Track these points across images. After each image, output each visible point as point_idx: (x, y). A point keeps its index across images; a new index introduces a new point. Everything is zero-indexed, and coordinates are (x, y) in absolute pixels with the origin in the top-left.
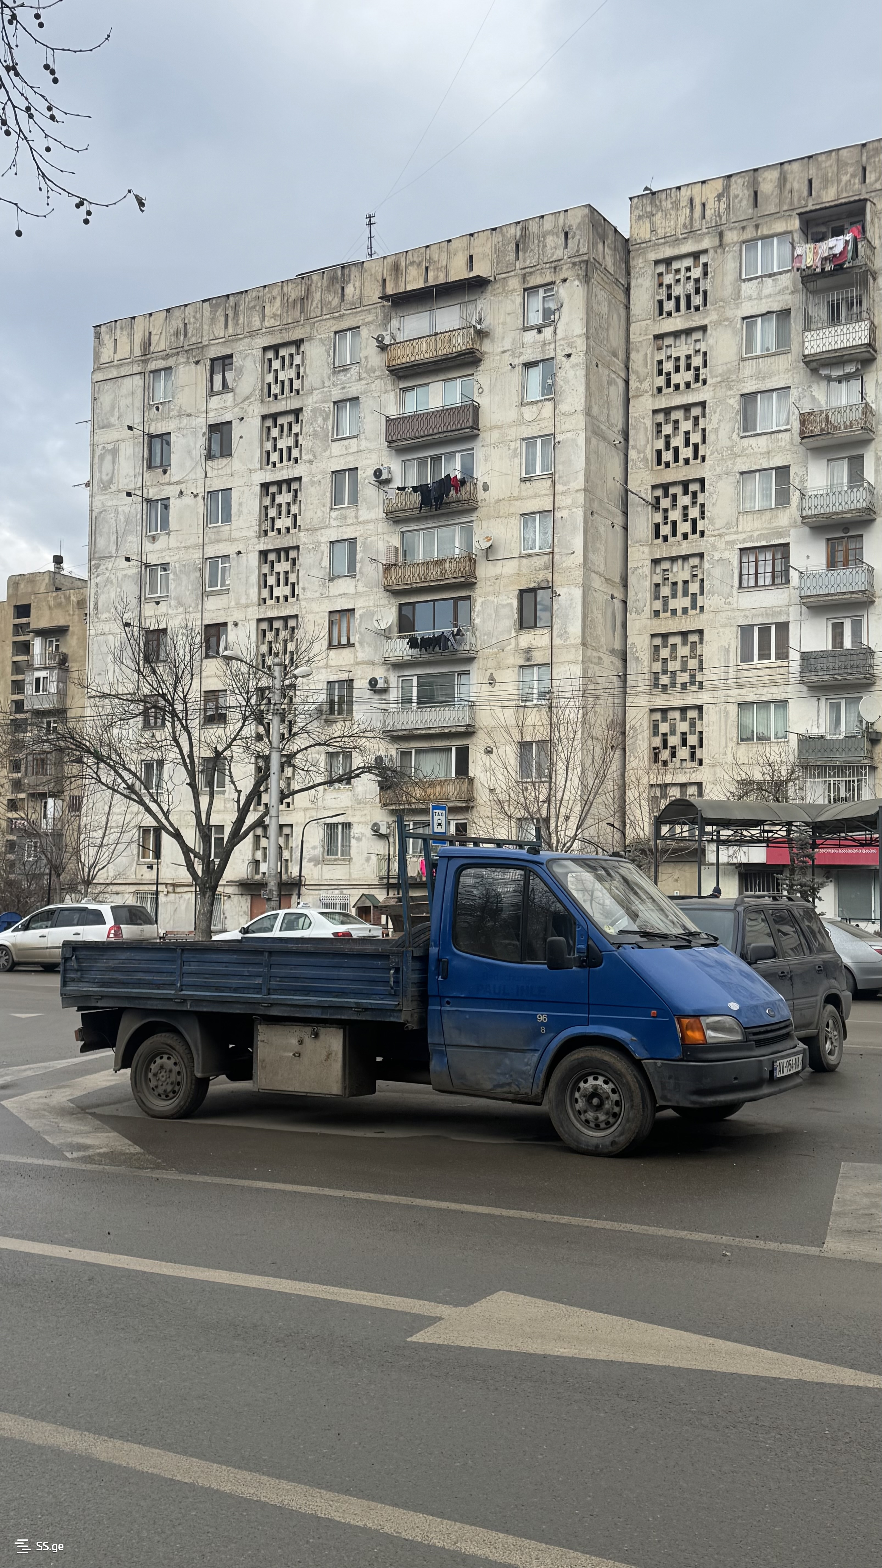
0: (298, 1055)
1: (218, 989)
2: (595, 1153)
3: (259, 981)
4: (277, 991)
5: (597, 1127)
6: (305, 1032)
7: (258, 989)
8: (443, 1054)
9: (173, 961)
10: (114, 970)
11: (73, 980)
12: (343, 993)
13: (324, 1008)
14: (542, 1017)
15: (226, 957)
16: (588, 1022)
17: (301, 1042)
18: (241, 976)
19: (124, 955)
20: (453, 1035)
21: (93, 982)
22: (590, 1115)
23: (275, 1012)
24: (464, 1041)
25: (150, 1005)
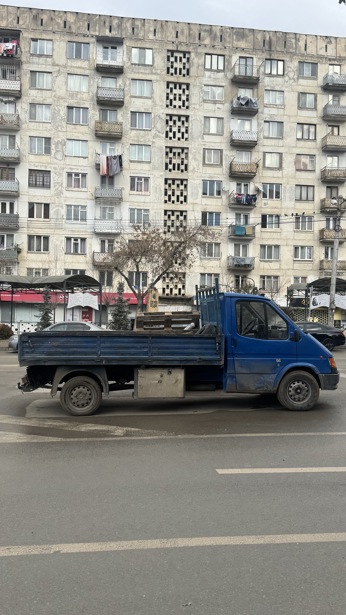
0: (160, 382)
1: (122, 354)
2: (301, 410)
3: (146, 350)
4: (155, 354)
5: (299, 400)
6: (165, 372)
7: (146, 353)
8: (234, 377)
9: (95, 342)
10: (58, 347)
11: (27, 352)
12: (192, 354)
13: (181, 361)
14: (278, 360)
15: (126, 340)
16: (297, 361)
17: (162, 376)
18: (136, 348)
19: (63, 340)
20: (238, 369)
21: (43, 353)
22: (297, 396)
23: (154, 363)
24: (244, 371)
25: (79, 363)
